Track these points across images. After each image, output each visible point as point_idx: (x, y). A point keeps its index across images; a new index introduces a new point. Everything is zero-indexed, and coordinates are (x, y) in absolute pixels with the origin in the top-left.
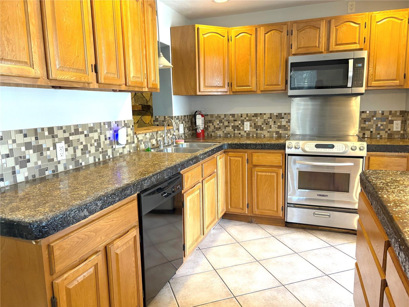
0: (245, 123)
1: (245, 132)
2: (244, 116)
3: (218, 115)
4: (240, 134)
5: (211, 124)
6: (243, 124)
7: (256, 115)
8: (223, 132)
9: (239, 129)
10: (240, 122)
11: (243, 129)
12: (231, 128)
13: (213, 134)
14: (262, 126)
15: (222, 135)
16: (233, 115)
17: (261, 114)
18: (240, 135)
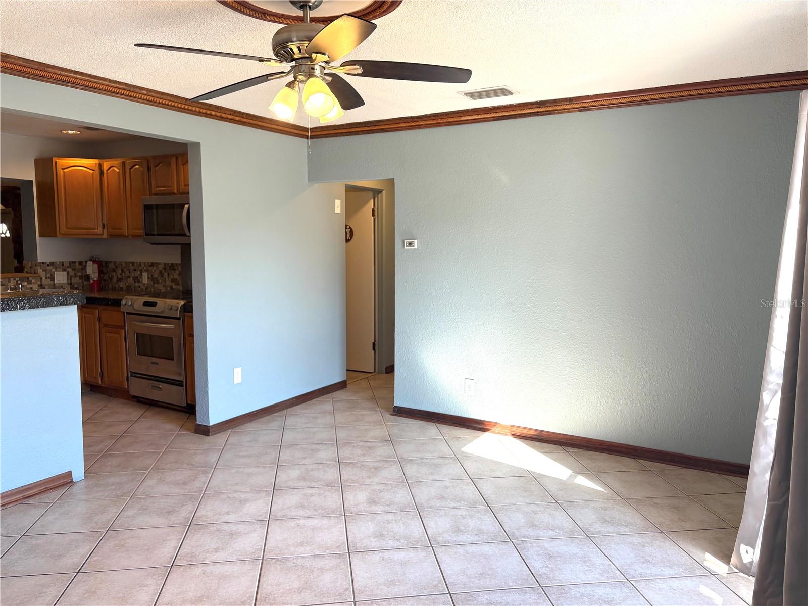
0: (143, 274)
1: (144, 285)
2: (143, 265)
3: (120, 262)
4: (140, 287)
5: (114, 273)
6: (142, 275)
7: (152, 264)
8: (125, 284)
9: (139, 282)
10: (139, 273)
11: (142, 282)
12: (131, 279)
13: (117, 286)
14: (158, 278)
15: (124, 289)
16: (133, 263)
17: (156, 263)
18: (140, 289)
